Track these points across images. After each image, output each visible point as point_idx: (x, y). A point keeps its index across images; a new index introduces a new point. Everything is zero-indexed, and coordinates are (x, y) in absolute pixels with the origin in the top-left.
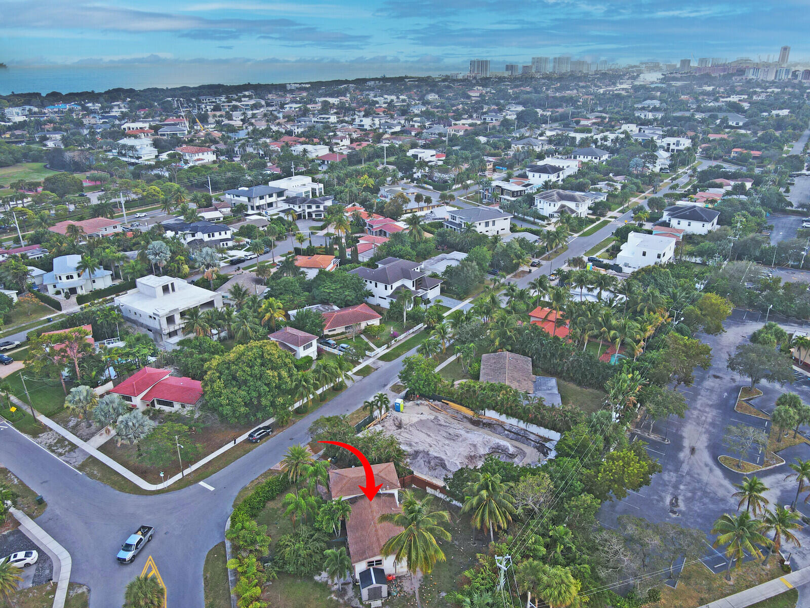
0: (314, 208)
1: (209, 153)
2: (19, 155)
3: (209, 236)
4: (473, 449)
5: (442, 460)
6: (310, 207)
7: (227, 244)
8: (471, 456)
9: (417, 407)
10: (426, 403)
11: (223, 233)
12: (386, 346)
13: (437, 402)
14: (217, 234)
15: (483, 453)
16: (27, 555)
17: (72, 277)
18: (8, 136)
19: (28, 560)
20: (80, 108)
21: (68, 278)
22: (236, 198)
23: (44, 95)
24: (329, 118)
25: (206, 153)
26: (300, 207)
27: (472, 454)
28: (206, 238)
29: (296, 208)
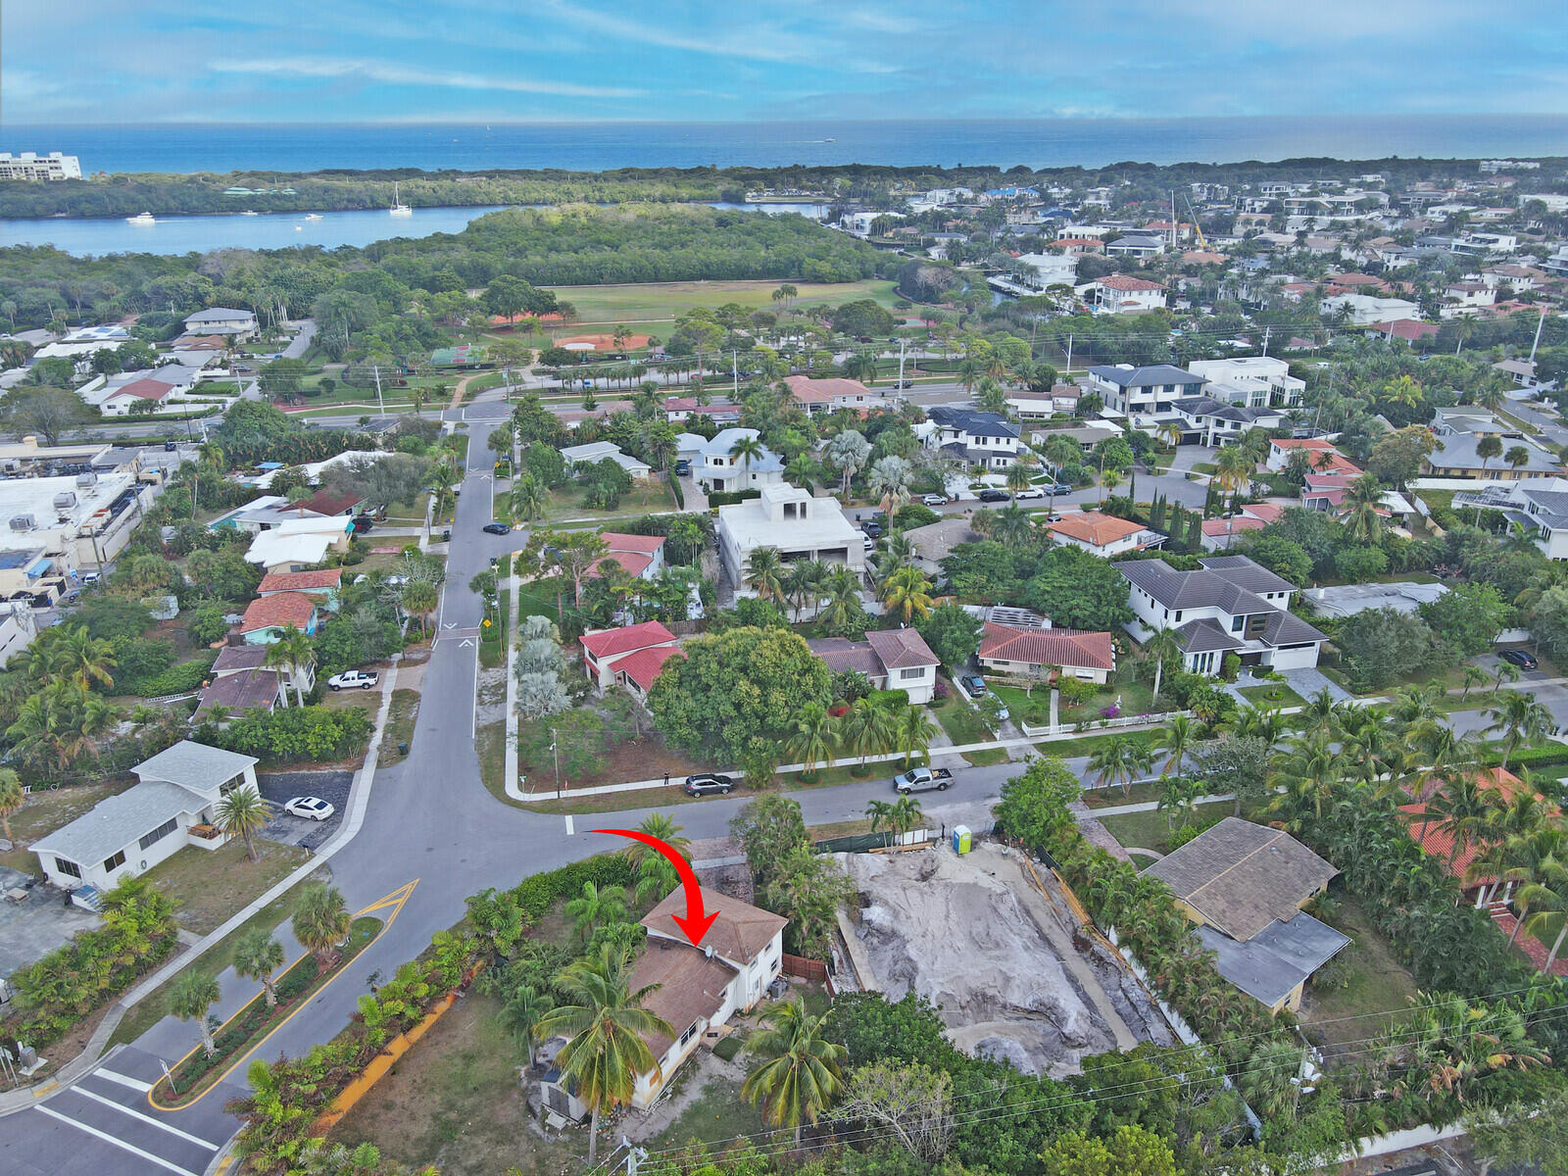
0: (1228, 428)
1: (1154, 292)
2: (871, 267)
3: (977, 442)
4: (1000, 982)
5: (915, 969)
6: (1220, 424)
7: (1005, 462)
8: (984, 995)
9: (999, 860)
10: (1023, 859)
11: (1003, 440)
12: (1074, 726)
13: (1043, 868)
14: (991, 440)
15: (1015, 1002)
16: (320, 806)
17: (721, 463)
18: (891, 235)
19: (316, 812)
20: (1036, 195)
21: (716, 462)
22: (1103, 383)
23: (1035, 170)
24: (1496, 241)
25: (1146, 293)
26: (1198, 420)
27: (990, 992)
28: (970, 442)
29: (1191, 421)
